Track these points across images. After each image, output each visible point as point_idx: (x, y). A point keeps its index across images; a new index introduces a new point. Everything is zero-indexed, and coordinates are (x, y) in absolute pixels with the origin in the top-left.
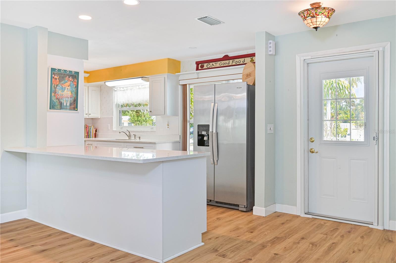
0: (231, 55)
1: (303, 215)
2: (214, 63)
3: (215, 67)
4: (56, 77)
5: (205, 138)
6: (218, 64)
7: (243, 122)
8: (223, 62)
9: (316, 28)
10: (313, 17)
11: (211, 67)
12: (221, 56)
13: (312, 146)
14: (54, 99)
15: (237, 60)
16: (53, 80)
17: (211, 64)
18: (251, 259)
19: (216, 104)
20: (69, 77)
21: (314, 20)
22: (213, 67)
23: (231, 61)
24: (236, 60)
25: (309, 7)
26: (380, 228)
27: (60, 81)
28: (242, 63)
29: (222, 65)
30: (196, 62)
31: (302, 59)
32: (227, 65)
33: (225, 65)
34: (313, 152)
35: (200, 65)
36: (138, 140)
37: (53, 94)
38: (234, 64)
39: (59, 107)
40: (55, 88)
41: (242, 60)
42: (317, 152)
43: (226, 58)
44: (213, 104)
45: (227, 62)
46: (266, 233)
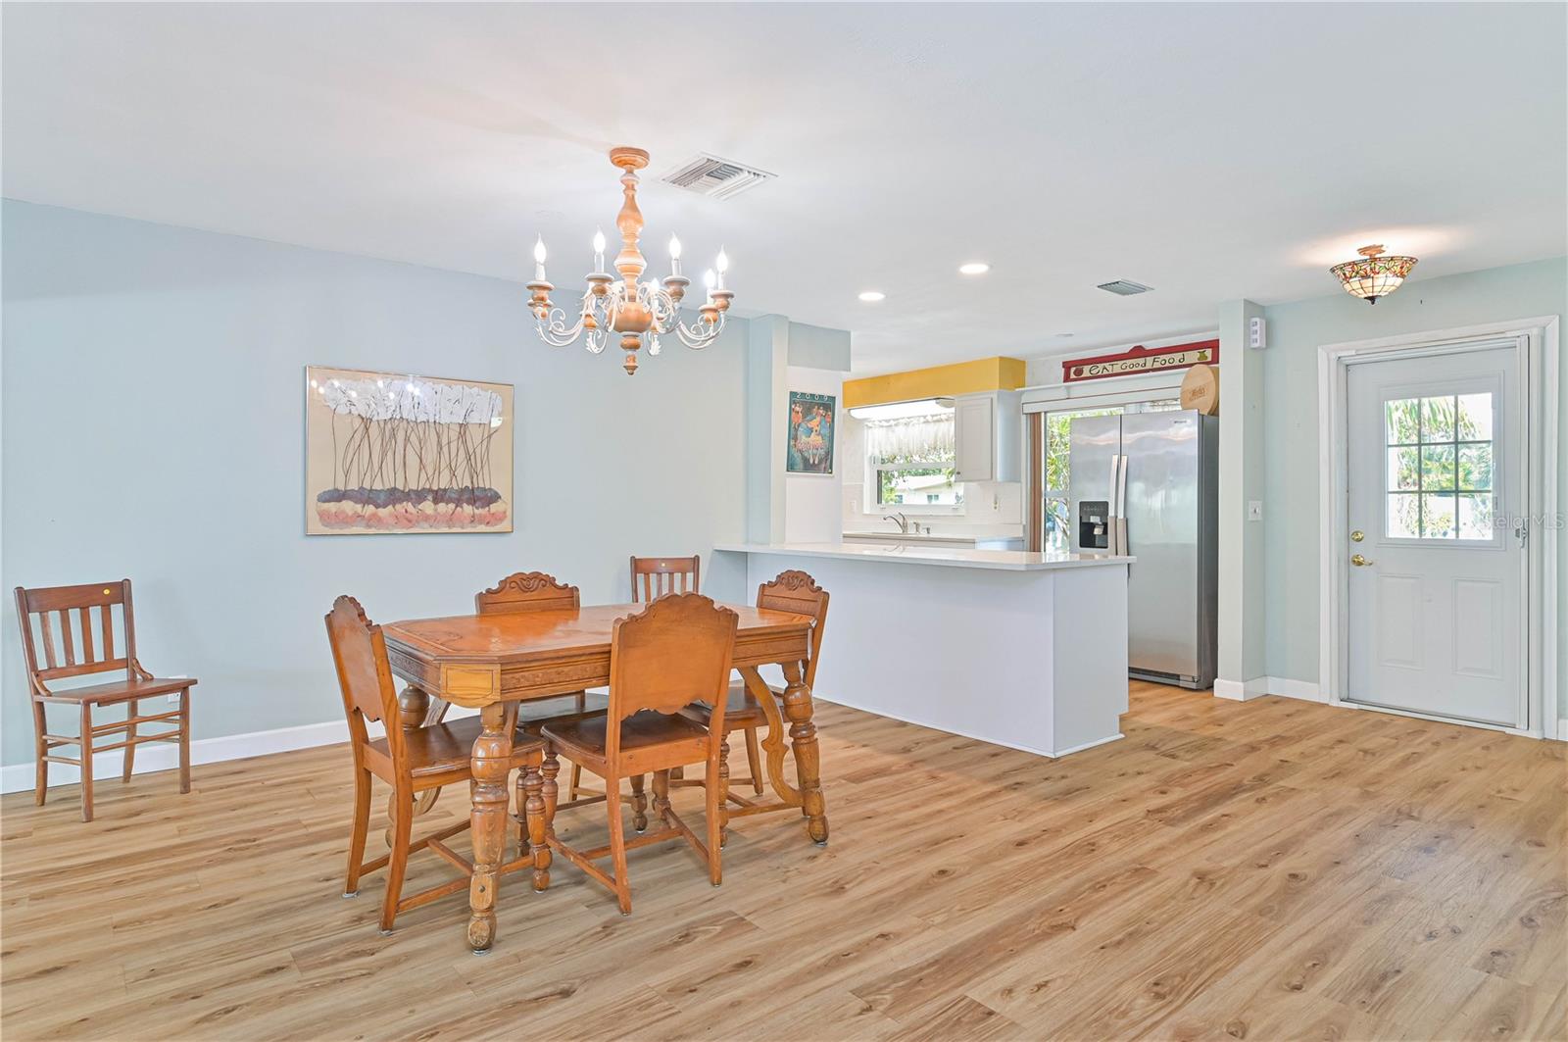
0: (1149, 345)
1: (1335, 703)
2: (1107, 365)
3: (1111, 372)
4: (797, 409)
5: (1097, 531)
6: (1118, 367)
7: (1188, 496)
8: (1129, 362)
9: (1372, 299)
10: (1366, 277)
11: (1100, 373)
12: (1126, 348)
13: (1357, 549)
14: (793, 450)
15: (1166, 357)
16: (793, 414)
17: (1101, 366)
18: (1232, 765)
19: (1124, 458)
20: (819, 408)
21: (1368, 283)
22: (1105, 372)
23: (1150, 360)
24: (1162, 357)
25: (1358, 257)
26: (1534, 734)
27: (804, 417)
28: (1177, 363)
29: (1128, 370)
30: (1064, 363)
31: (1334, 356)
32: (1140, 368)
33: (1135, 369)
34: (1360, 564)
35: (1073, 370)
36: (923, 534)
37: (792, 443)
38: (1157, 365)
39: (801, 466)
40: (796, 430)
41: (1178, 356)
42: (1371, 564)
43: (1138, 352)
44: (1115, 458)
45: (1141, 361)
46: (1253, 728)
